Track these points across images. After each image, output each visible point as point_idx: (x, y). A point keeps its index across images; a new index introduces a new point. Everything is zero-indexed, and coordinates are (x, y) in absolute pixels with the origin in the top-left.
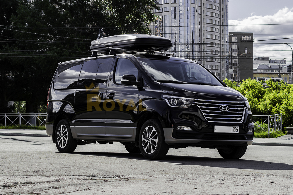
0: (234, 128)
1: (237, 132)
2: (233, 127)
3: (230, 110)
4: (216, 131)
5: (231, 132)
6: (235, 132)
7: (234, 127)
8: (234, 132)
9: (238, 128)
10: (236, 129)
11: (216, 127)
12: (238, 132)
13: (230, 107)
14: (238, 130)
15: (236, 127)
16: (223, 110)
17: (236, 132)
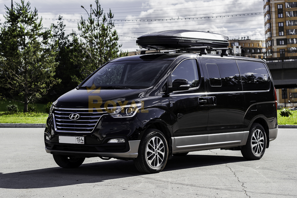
0: (78, 138)
1: (82, 143)
2: (77, 137)
4: (60, 142)
5: (75, 143)
6: (80, 143)
7: (78, 137)
9: (83, 138)
10: (80, 139)
11: (60, 137)
12: (83, 143)
15: (81, 138)
17: (81, 143)
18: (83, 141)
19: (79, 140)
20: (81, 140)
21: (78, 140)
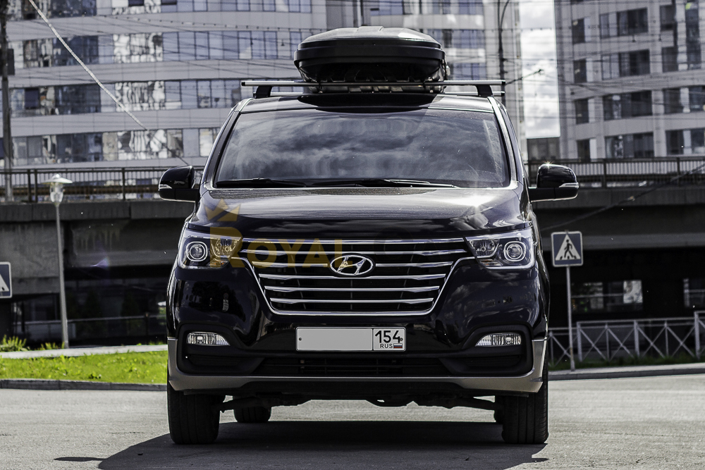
0: (380, 333)
1: (395, 347)
2: (376, 331)
3: (376, 271)
4: (301, 346)
5: (368, 348)
6: (389, 349)
7: (383, 330)
8: (384, 349)
9: (402, 332)
10: (392, 336)
11: (301, 332)
12: (401, 347)
13: (376, 259)
14: (399, 339)
15: (393, 331)
16: (343, 271)
17: (393, 349)
18: (403, 343)
19: (387, 339)
20: (394, 338)
21: (383, 338)
